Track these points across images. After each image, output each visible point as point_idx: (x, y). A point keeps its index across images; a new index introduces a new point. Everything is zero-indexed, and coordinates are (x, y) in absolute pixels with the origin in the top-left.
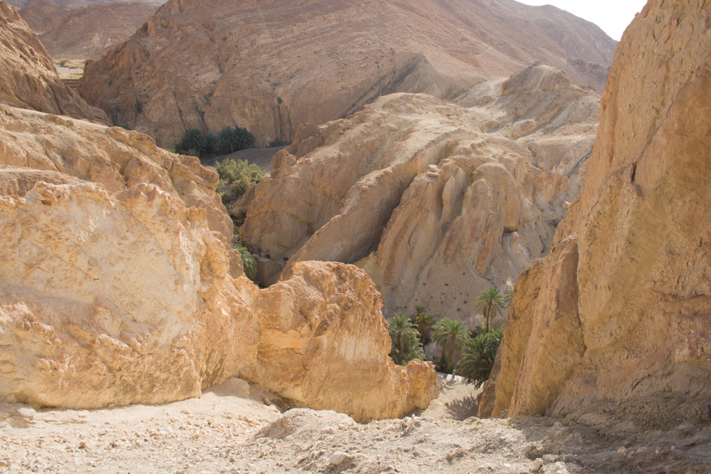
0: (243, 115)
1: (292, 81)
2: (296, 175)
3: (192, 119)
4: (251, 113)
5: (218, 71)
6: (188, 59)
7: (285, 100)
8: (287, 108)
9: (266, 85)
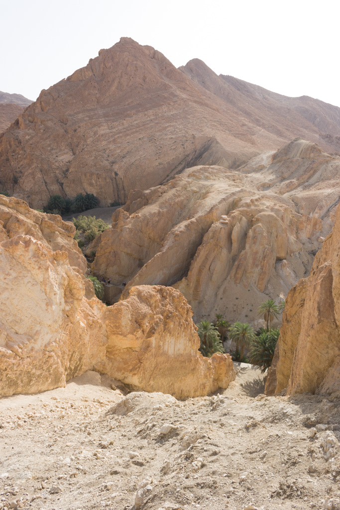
0: (91, 184)
1: (124, 160)
2: (130, 226)
3: (55, 188)
4: (96, 183)
5: (71, 154)
6: (49, 145)
7: (119, 173)
8: (121, 179)
9: (106, 163)
